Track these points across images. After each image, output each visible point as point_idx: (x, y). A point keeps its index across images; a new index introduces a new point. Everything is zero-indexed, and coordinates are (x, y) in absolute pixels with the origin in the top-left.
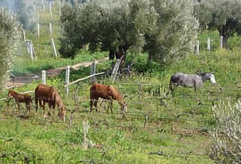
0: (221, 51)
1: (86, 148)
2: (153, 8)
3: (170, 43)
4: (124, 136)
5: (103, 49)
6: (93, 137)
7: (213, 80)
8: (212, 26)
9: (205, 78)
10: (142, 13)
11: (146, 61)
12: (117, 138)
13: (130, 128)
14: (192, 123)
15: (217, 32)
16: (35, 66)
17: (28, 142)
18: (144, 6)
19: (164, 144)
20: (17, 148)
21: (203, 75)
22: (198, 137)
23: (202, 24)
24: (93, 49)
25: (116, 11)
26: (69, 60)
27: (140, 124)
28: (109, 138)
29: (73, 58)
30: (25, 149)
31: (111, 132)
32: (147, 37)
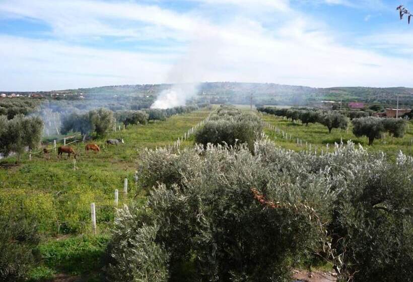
0: (124, 130)
1: (75, 170)
2: (98, 115)
3: (106, 128)
4: (90, 164)
5: (78, 131)
6: (77, 165)
7: (123, 142)
8: (120, 121)
9: (120, 141)
10: (94, 116)
11: (95, 135)
12: (87, 165)
13: (92, 161)
14: (116, 157)
15: (122, 123)
16: (50, 138)
17: (51, 169)
18: (95, 113)
19: (106, 167)
20: (46, 171)
21: (119, 140)
22: (119, 163)
23: (117, 120)
24: (74, 131)
25: (84, 116)
26: (64, 135)
27: (96, 160)
28: (84, 166)
29: (66, 134)
30: (50, 172)
31: (85, 163)
32: (96, 126)
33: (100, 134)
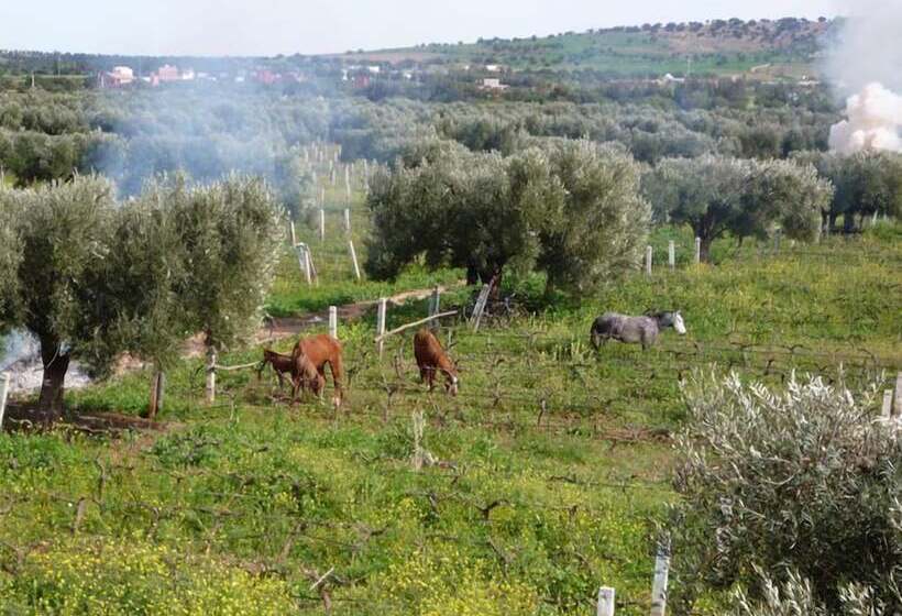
0: (697, 268)
1: (418, 467)
2: (557, 179)
3: (592, 251)
4: (496, 442)
5: (455, 263)
6: (432, 442)
7: (681, 327)
8: (679, 215)
9: (664, 323)
10: (533, 190)
11: (542, 288)
12: (482, 447)
13: (510, 426)
14: (637, 415)
15: (688, 228)
16: (315, 298)
17: (300, 453)
18: (538, 173)
19: (579, 460)
20: (278, 466)
21: (659, 317)
22: (648, 446)
23: (658, 211)
24: (433, 264)
25: (482, 185)
26: (385, 285)
27: (531, 419)
28: (466, 447)
29: (393, 281)
30: (294, 468)
31: (470, 434)
32: (545, 238)
33: (561, 285)
